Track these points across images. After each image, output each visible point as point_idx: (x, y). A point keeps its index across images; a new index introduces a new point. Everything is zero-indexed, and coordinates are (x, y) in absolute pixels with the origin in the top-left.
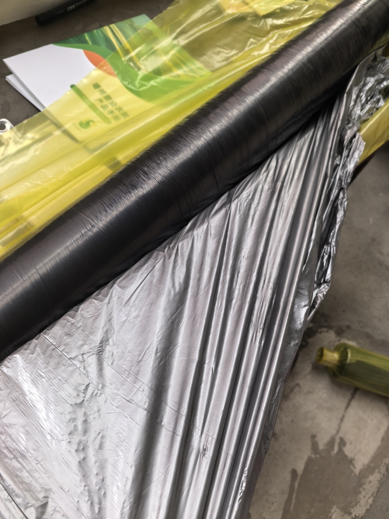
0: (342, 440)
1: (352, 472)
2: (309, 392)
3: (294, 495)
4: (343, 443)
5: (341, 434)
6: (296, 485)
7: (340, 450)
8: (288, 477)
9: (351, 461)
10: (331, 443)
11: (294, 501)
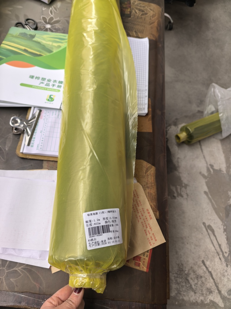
0: (210, 165)
1: (224, 174)
2: (185, 157)
3: (213, 201)
4: (212, 166)
5: (209, 164)
6: (210, 196)
7: (213, 169)
8: (205, 196)
9: (220, 170)
10: (208, 170)
11: (214, 203)
